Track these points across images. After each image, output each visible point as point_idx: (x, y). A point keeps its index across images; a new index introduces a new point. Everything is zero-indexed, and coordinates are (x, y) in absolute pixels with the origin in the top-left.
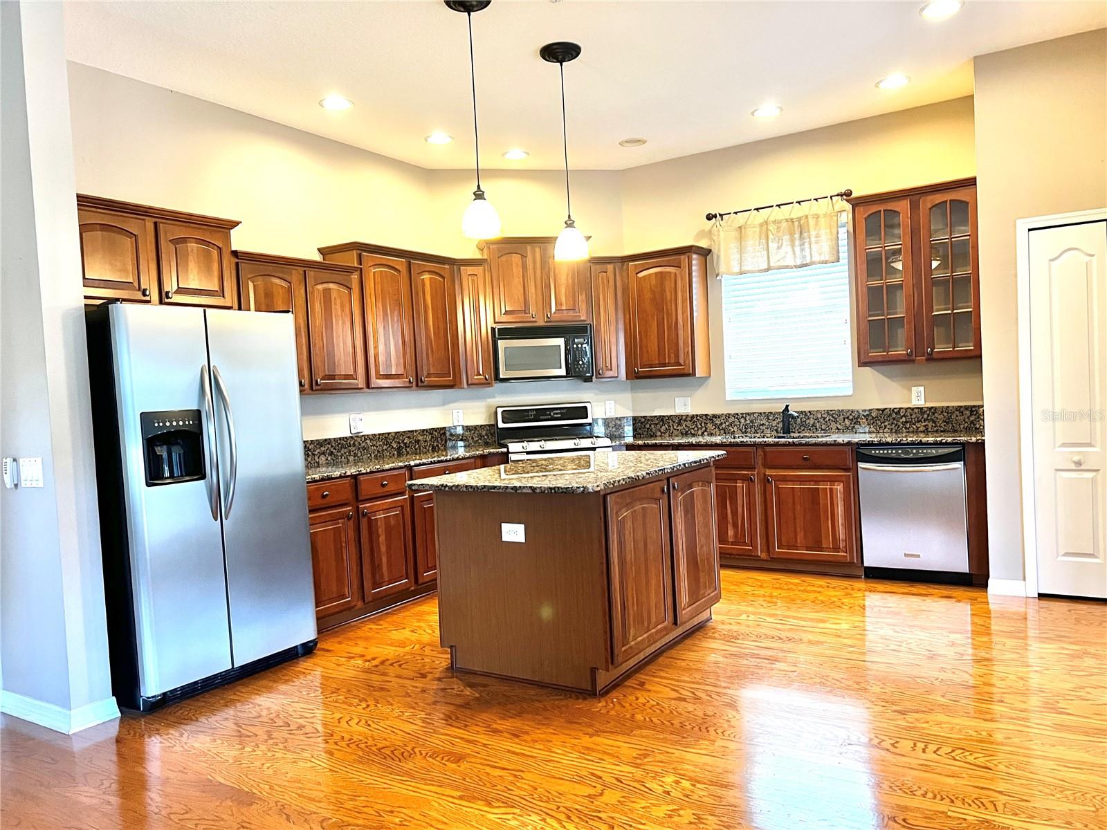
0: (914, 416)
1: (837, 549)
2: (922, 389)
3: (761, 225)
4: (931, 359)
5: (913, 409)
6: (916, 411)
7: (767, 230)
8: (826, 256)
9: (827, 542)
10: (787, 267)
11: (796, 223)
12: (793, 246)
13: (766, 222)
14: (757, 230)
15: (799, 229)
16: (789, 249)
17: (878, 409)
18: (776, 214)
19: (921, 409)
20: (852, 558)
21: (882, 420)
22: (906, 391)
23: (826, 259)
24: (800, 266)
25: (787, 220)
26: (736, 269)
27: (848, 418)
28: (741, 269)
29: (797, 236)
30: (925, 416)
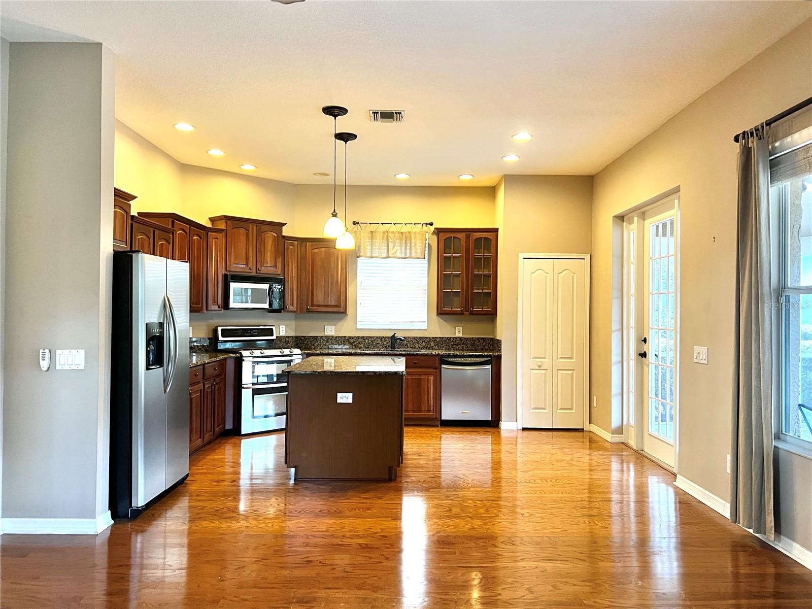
0: (457, 342)
1: (429, 411)
2: (461, 328)
3: (384, 232)
4: (472, 313)
5: (457, 338)
6: (458, 339)
7: (388, 235)
8: (419, 255)
9: (424, 407)
10: (397, 258)
11: (404, 235)
12: (401, 246)
13: (387, 232)
14: (381, 235)
15: (405, 238)
16: (399, 248)
17: (440, 337)
18: (394, 228)
19: (461, 338)
20: (436, 416)
21: (442, 343)
22: (453, 329)
23: (419, 256)
24: (404, 258)
25: (398, 232)
26: (369, 254)
27: (424, 341)
28: (371, 254)
29: (404, 241)
30: (463, 342)
